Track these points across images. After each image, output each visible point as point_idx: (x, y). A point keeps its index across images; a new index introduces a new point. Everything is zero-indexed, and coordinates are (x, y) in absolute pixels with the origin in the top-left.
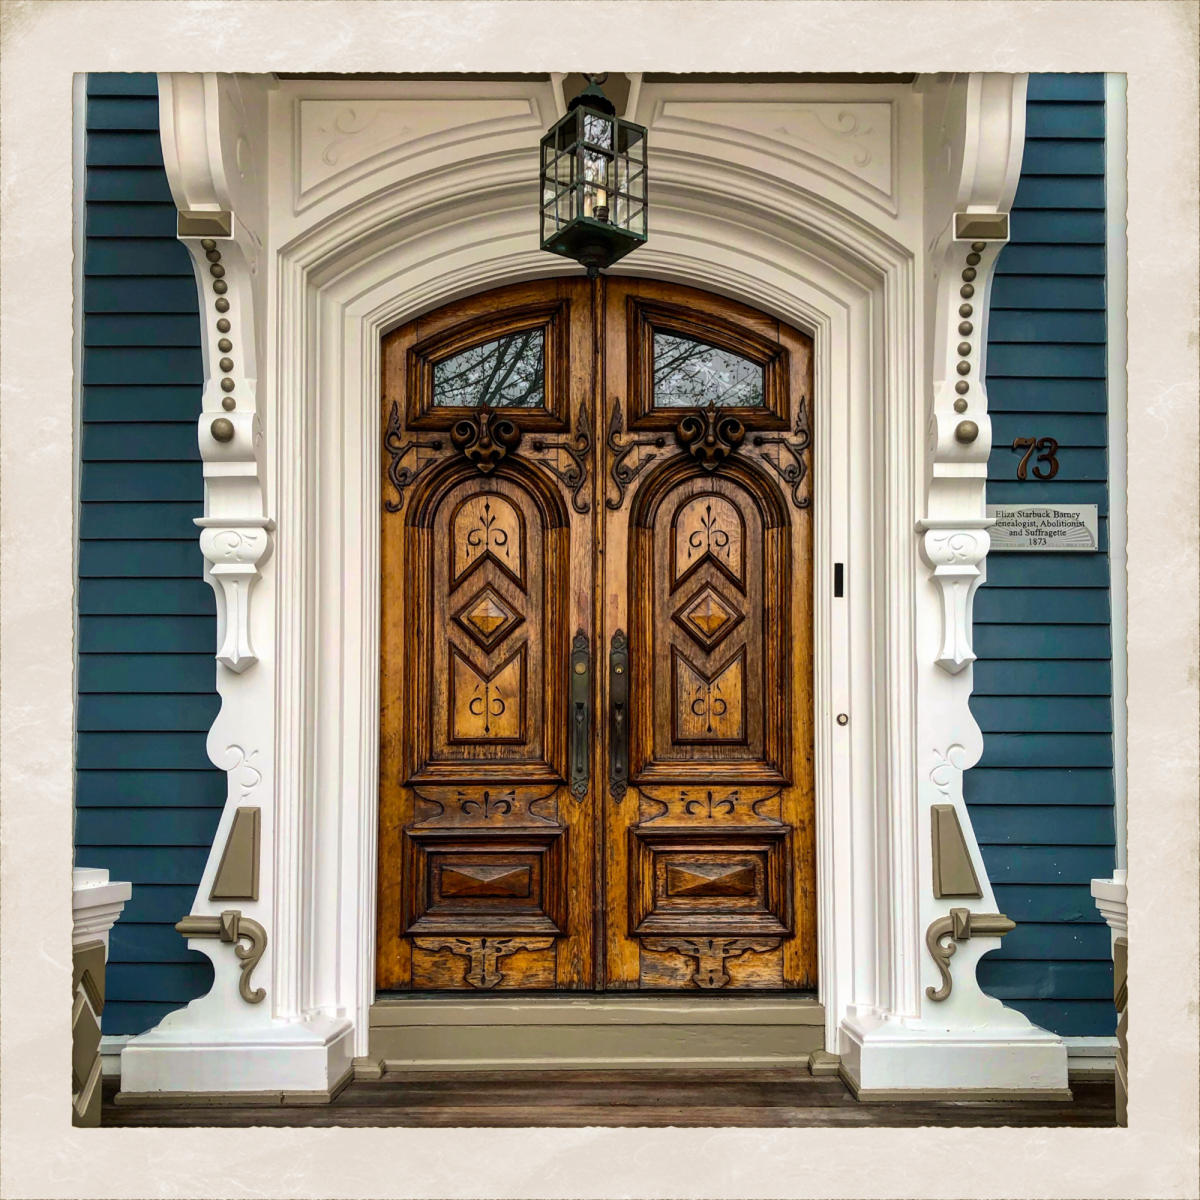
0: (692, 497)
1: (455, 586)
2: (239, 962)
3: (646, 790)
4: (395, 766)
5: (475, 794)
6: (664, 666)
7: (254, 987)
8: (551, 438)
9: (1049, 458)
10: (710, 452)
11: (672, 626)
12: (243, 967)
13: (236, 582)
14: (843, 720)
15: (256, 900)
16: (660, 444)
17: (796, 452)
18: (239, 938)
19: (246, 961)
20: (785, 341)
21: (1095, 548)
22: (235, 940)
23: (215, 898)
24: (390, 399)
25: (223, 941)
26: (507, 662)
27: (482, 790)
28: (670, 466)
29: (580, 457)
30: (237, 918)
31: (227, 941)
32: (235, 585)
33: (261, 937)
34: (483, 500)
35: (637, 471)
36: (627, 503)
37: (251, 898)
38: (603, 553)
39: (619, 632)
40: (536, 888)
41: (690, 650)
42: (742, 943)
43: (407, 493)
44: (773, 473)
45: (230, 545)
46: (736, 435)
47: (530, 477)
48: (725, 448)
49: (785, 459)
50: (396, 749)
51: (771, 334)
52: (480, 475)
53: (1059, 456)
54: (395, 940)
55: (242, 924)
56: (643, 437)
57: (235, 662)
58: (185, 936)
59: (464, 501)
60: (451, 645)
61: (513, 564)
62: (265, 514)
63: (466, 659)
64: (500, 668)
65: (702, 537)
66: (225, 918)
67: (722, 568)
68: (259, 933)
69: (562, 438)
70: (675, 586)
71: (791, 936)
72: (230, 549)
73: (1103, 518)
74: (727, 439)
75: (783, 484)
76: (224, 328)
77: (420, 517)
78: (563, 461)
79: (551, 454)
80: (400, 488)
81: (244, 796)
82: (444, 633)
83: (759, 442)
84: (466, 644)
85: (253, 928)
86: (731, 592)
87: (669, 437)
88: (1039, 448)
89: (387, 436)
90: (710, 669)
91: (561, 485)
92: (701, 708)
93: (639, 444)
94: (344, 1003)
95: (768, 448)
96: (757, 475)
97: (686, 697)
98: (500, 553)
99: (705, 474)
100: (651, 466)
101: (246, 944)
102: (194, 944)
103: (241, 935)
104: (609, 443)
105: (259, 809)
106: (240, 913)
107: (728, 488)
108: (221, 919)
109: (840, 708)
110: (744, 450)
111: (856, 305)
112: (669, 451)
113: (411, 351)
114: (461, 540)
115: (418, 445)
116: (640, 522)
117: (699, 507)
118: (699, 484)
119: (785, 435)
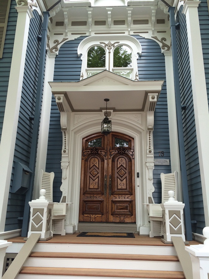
0: (120, 158)
1: (90, 169)
3: (114, 195)
4: (82, 191)
5: (92, 195)
6: (116, 179)
8: (102, 151)
9: (163, 154)
10: (122, 152)
11: (117, 174)
14: (138, 186)
16: (116, 151)
17: (132, 152)
20: (131, 139)
21: (169, 165)
24: (83, 146)
26: (96, 178)
27: (93, 195)
28: (117, 154)
29: (106, 153)
32: (65, 169)
34: (94, 158)
35: (113, 154)
36: (111, 159)
38: (109, 165)
39: (110, 175)
40: (99, 208)
41: (119, 177)
42: (126, 216)
43: (85, 157)
44: (130, 155)
45: (64, 164)
46: (125, 150)
47: (100, 155)
48: (124, 152)
49: (131, 153)
50: (82, 189)
51: (129, 138)
52: (94, 155)
53: (164, 153)
54: (81, 215)
56: (114, 150)
57: (64, 178)
59: (92, 158)
60: (89, 176)
61: (97, 166)
62: (68, 161)
63: (91, 178)
64: (95, 179)
65: (121, 163)
67: (123, 167)
69: (104, 151)
70: (118, 169)
71: (133, 215)
73: (170, 161)
74: (124, 151)
75: (131, 156)
76: (65, 140)
77: (86, 160)
78: (104, 154)
79: (102, 152)
80: (84, 157)
81: (64, 195)
82: (89, 175)
83: (128, 151)
84: (91, 176)
86: (125, 170)
87: (117, 150)
88: (162, 152)
89: (83, 150)
90: (122, 179)
91: (104, 156)
92: (121, 184)
93: (113, 151)
94: (75, 222)
95: (129, 152)
96: (128, 155)
97: (119, 183)
98: (96, 165)
99: (121, 155)
100: (115, 154)
104: (109, 151)
105: (66, 196)
107: (124, 157)
109: (138, 184)
110: (126, 152)
111: (139, 135)
112: (117, 152)
113: (86, 140)
114: (91, 163)
115: (86, 152)
116: (113, 161)
117: (121, 159)
118: (120, 156)
119: (131, 150)
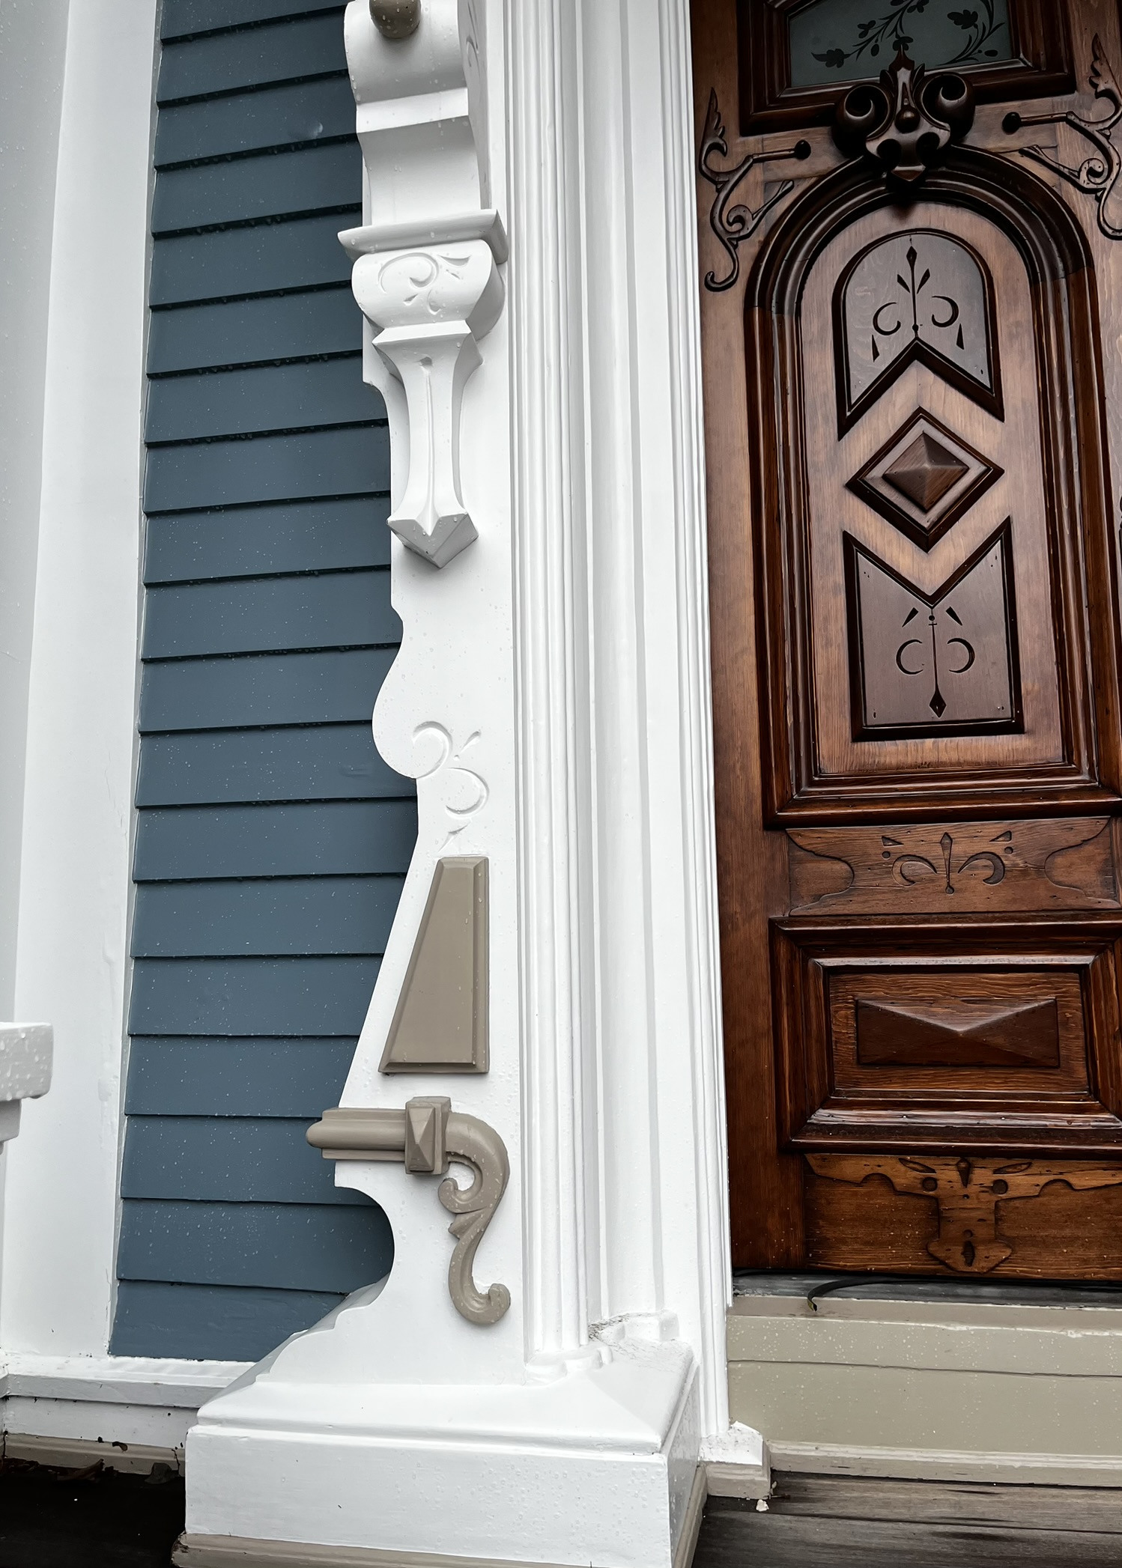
2: (446, 1222)
7: (482, 1282)
12: (455, 1233)
13: (427, 362)
15: (483, 1074)
18: (447, 1164)
19: (462, 1219)
22: (438, 1169)
23: (393, 1068)
25: (412, 1171)
26: (976, 559)
30: (442, 1113)
31: (421, 1172)
32: (425, 371)
33: (496, 1159)
34: (902, 245)
37: (471, 1069)
43: (748, 252)
45: (414, 281)
55: (452, 1128)
57: (429, 530)
58: (327, 1155)
60: (850, 540)
62: (486, 203)
63: (883, 562)
66: (415, 1115)
68: (490, 1150)
69: (1061, 103)
72: (415, 289)
79: (1040, 136)
80: (731, 244)
81: (454, 833)
82: (833, 517)
84: (881, 536)
85: (476, 1136)
89: (703, 152)
94: (671, 1308)
98: (943, 341)
101: (462, 1178)
102: (349, 1177)
103: (453, 1157)
105: (486, 861)
106: (448, 1103)
108: (405, 1117)
114: (860, 326)
115: (767, 158)
